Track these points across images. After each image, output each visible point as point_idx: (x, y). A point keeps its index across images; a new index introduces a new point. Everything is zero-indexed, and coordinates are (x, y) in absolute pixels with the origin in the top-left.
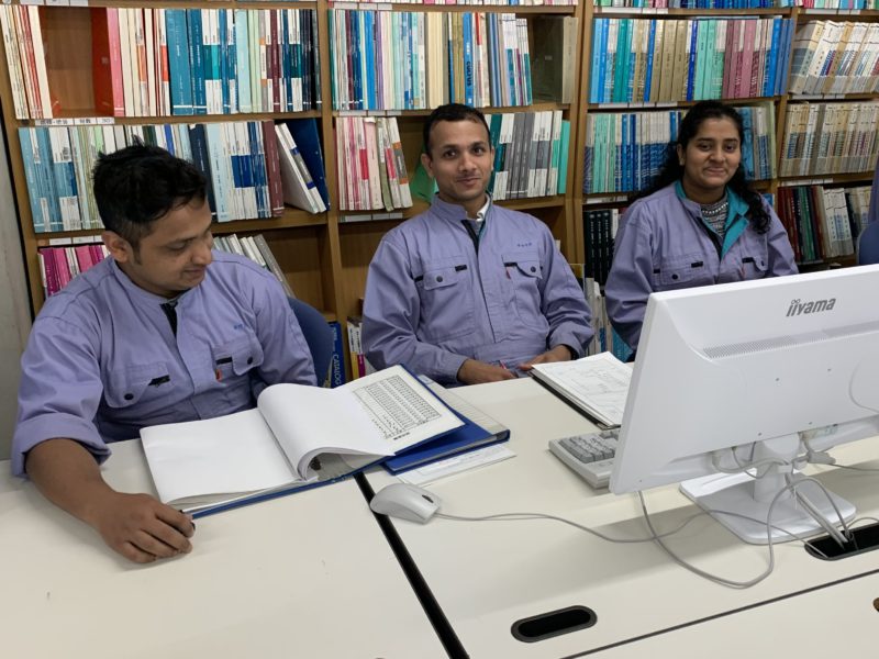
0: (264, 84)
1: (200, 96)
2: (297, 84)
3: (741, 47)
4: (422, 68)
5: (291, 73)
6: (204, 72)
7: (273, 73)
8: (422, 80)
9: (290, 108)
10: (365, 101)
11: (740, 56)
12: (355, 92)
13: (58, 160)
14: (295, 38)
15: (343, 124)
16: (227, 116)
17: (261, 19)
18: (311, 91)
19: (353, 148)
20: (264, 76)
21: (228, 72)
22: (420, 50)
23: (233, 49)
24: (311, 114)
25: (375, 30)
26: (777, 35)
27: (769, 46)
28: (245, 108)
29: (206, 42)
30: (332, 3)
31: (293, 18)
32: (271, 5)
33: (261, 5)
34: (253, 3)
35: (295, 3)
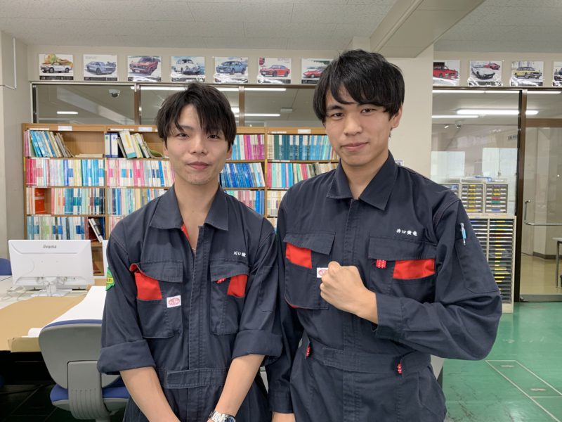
0: (89, 207)
1: (72, 210)
2: (98, 207)
4: (134, 203)
5: (96, 204)
6: (73, 204)
7: (91, 204)
9: (95, 214)
10: (117, 212)
12: (114, 210)
13: (35, 224)
14: (98, 195)
15: (110, 218)
16: (78, 215)
17: (89, 191)
18: (102, 209)
20: (89, 205)
21: (79, 204)
22: (133, 199)
23: (81, 198)
24: (102, 216)
25: (120, 194)
26: (258, 195)
27: (255, 199)
28: (83, 213)
29: (74, 196)
30: (109, 187)
31: (98, 191)
32: (92, 187)
33: (89, 187)
34: (87, 187)
35: (98, 187)
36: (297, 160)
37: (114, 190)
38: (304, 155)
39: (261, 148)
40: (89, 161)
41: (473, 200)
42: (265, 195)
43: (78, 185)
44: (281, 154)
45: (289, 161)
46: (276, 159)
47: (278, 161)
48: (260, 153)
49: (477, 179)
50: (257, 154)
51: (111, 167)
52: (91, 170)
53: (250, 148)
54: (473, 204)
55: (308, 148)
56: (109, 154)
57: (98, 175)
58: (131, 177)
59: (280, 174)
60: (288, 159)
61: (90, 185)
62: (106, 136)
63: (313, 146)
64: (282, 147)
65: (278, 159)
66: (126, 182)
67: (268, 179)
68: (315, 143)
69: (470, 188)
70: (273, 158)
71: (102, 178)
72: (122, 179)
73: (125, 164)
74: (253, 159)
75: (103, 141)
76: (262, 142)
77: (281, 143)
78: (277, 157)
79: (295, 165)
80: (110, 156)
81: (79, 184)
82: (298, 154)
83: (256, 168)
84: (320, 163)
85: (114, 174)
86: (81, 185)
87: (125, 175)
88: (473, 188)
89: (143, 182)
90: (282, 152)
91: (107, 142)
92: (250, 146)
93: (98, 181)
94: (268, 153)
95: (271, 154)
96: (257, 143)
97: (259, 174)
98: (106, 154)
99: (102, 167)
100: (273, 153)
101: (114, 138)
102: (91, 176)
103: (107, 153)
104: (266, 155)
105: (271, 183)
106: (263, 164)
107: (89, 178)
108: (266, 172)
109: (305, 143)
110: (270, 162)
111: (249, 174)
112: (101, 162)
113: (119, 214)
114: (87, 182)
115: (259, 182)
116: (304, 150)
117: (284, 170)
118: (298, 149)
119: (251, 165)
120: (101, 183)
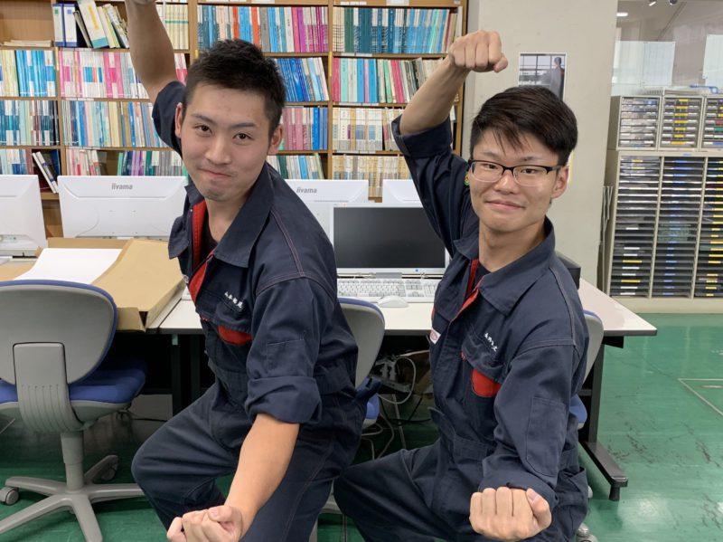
0: (32, 133)
1: (4, 137)
2: (47, 134)
3: (294, 122)
4: (107, 127)
5: (43, 128)
6: (5, 127)
7: (36, 128)
8: (108, 133)
9: (44, 144)
10: (80, 142)
11: (294, 127)
12: (75, 138)
14: (46, 112)
15: (69, 152)
16: (15, 146)
17: (31, 104)
18: (54, 137)
19: (74, 164)
20: (32, 129)
21: (16, 127)
22: (107, 120)
23: (18, 117)
24: (55, 147)
25: (83, 110)
26: (316, 116)
27: (312, 122)
28: (24, 143)
29: (7, 114)
30: (63, 98)
31: (45, 105)
32: (35, 98)
33: (31, 99)
34: (27, 98)
35: (46, 98)
36: (385, 53)
37: (72, 104)
38: (397, 44)
39: (322, 31)
40: (28, 53)
41: (682, 125)
42: (329, 115)
43: (12, 95)
44: (356, 43)
45: (370, 55)
46: (347, 51)
47: (353, 55)
48: (320, 40)
49: (693, 90)
50: (316, 42)
51: (65, 65)
52: (32, 68)
53: (303, 32)
54: (681, 132)
55: (405, 31)
56: (62, 40)
57: (45, 78)
58: (101, 81)
59: (355, 77)
60: (368, 52)
61: (32, 95)
62: (54, 8)
63: (413, 29)
64: (358, 28)
65: (353, 51)
66: (92, 90)
67: (334, 87)
68: (416, 24)
69: (678, 104)
70: (344, 50)
71: (53, 83)
72: (85, 85)
73: (89, 59)
74: (308, 50)
75: (51, 18)
76: (324, 21)
77: (356, 22)
78: (349, 47)
79: (380, 61)
80: (64, 45)
81: (14, 93)
82: (385, 43)
83: (314, 67)
84: (423, 59)
85: (73, 76)
86: (17, 95)
87: (91, 79)
88: (684, 104)
89: (121, 90)
90: (359, 38)
91: (57, 19)
92: (304, 27)
93: (45, 88)
94: (334, 40)
95: (338, 43)
96: (314, 22)
97: (318, 77)
98: (56, 41)
99: (51, 65)
100: (343, 40)
101: (69, 12)
102: (33, 80)
103: (59, 38)
104: (330, 44)
105: (339, 93)
106: (325, 60)
107: (31, 84)
108: (330, 75)
109: (398, 23)
110: (338, 57)
111: (301, 78)
112: (48, 55)
113: (83, 145)
114: (27, 88)
115: (320, 92)
116: (397, 35)
117: (361, 72)
118: (386, 33)
119: (304, 60)
120: (51, 91)
